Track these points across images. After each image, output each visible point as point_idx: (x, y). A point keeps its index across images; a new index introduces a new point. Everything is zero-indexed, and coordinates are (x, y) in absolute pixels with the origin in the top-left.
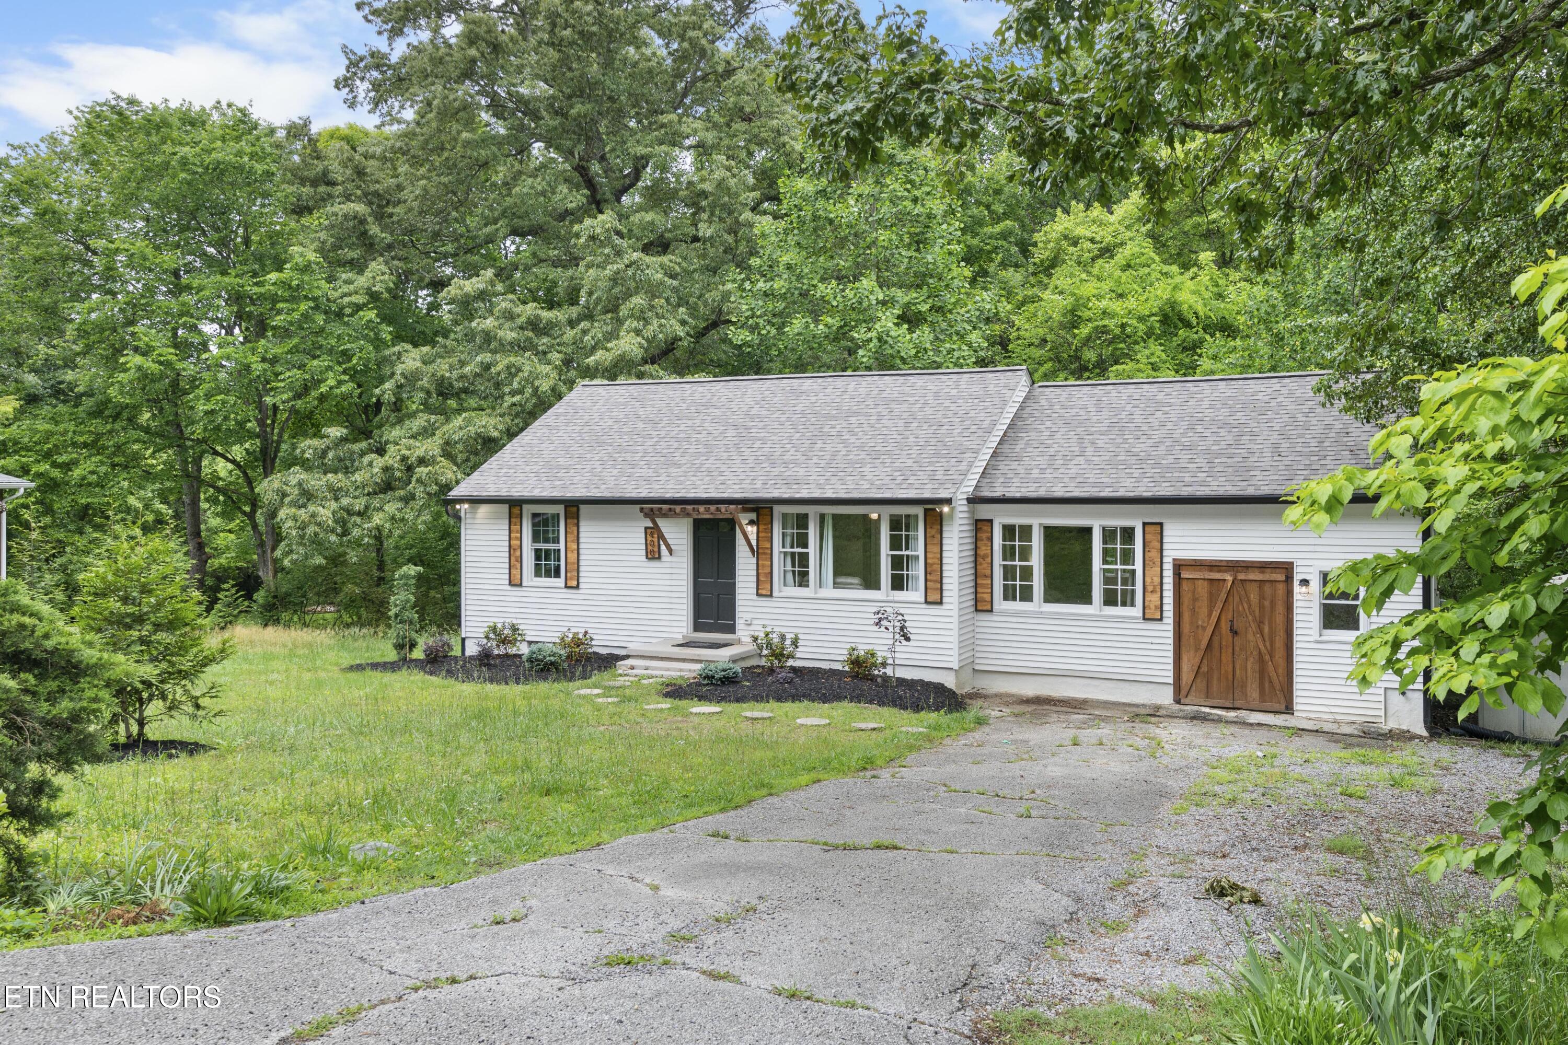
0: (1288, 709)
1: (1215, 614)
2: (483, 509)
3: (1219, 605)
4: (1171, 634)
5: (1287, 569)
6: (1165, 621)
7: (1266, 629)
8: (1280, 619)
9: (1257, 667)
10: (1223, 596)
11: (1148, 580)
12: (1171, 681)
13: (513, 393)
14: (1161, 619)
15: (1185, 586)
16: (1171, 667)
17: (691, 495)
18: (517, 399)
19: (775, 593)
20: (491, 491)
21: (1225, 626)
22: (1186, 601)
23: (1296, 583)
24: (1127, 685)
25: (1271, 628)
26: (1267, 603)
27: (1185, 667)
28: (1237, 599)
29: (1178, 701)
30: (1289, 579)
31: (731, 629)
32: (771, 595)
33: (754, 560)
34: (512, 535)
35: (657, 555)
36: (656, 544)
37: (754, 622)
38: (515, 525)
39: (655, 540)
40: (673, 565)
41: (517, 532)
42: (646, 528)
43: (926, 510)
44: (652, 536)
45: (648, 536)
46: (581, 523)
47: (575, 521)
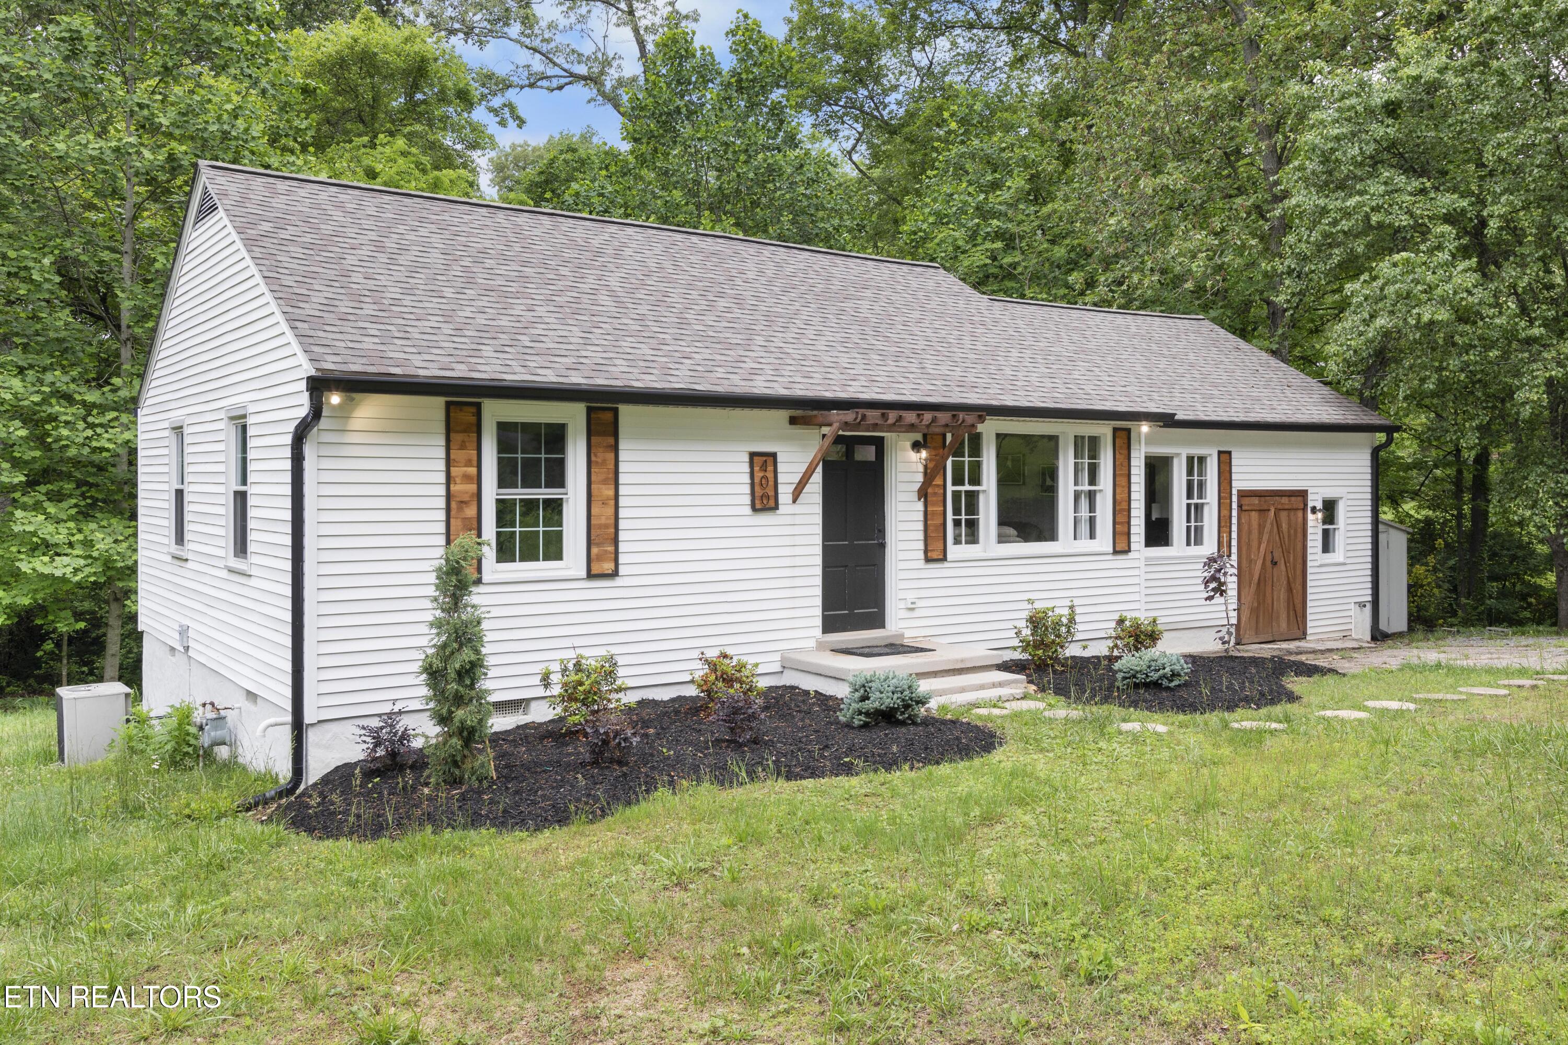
0: (1304, 633)
1: (1263, 547)
3: (1265, 538)
5: (1304, 496)
6: (1232, 556)
7: (1292, 557)
8: (1299, 546)
9: (1286, 596)
10: (1268, 526)
11: (1221, 513)
12: (1235, 621)
14: (1230, 555)
15: (1244, 519)
16: (1236, 607)
19: (948, 556)
21: (1269, 559)
22: (1245, 535)
23: (1309, 512)
24: (1201, 632)
25: (1294, 556)
26: (1292, 532)
27: (1244, 604)
28: (1276, 528)
30: (1305, 507)
31: (877, 621)
32: (944, 559)
33: (920, 506)
34: (454, 471)
35: (772, 504)
36: (771, 483)
37: (920, 604)
38: (463, 447)
39: (770, 475)
40: (798, 520)
41: (468, 463)
42: (752, 455)
43: (1115, 430)
44: (764, 468)
45: (756, 469)
46: (622, 445)
47: (611, 440)
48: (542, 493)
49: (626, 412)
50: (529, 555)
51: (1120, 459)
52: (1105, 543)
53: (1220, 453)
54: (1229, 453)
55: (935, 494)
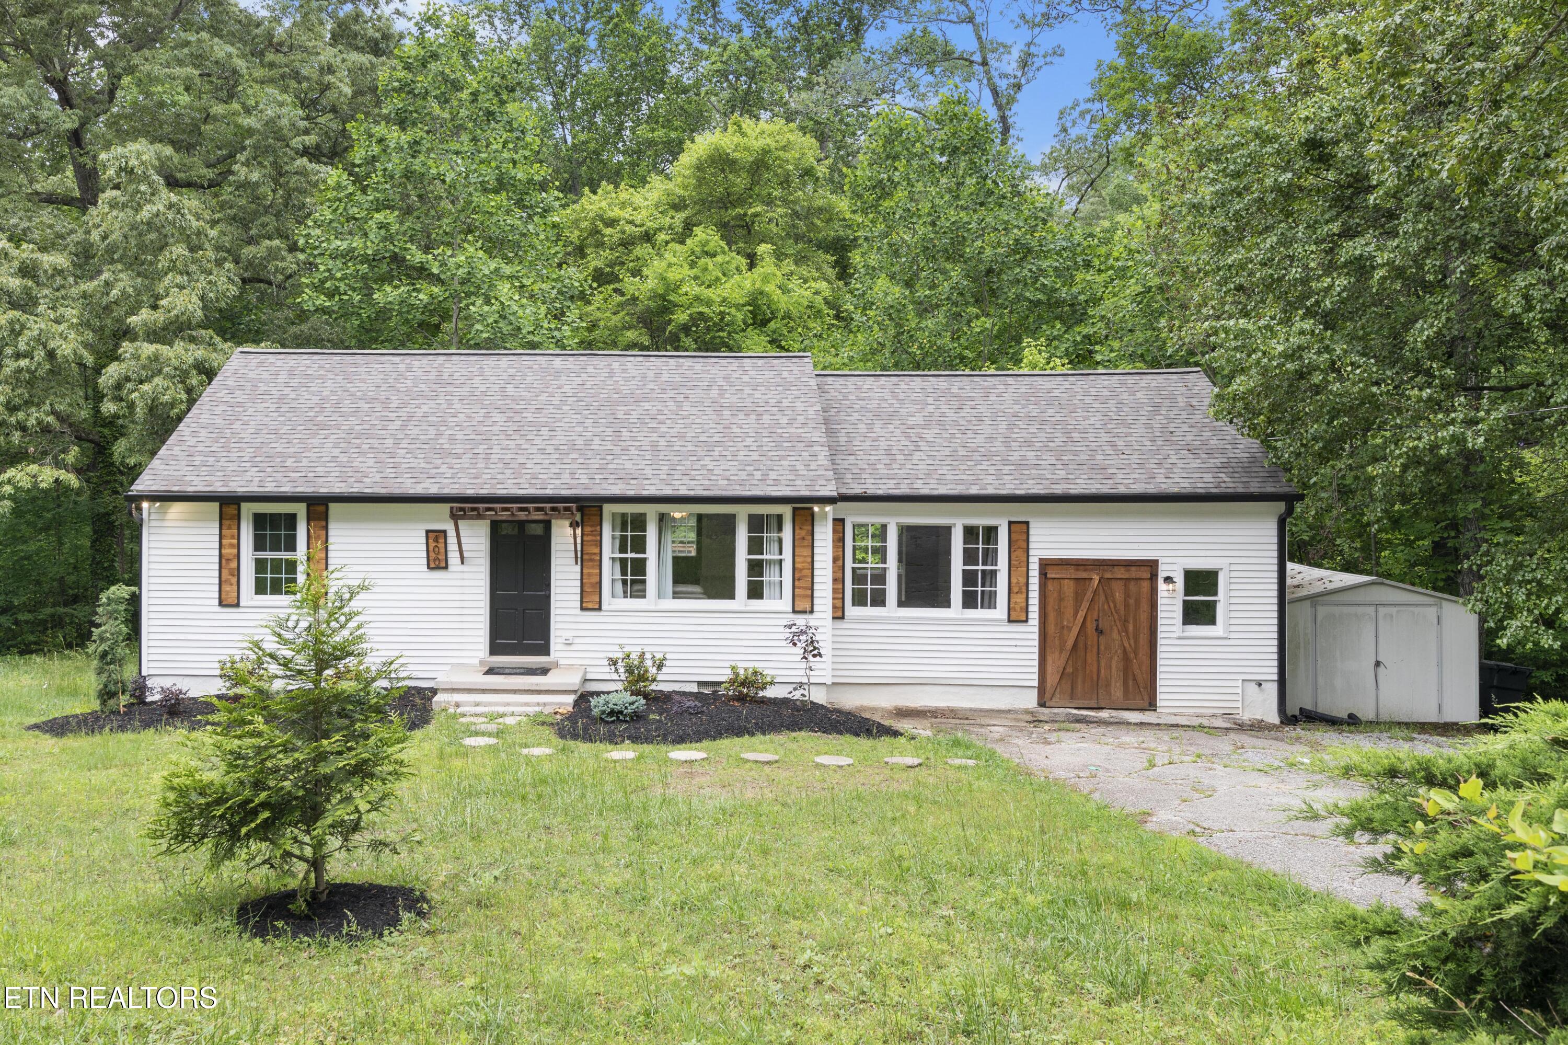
0: (1152, 705)
1: (1081, 614)
2: (177, 509)
3: (1085, 605)
4: (1036, 636)
5: (1152, 566)
6: (1030, 622)
7: (1131, 627)
8: (1144, 616)
9: (1121, 666)
10: (1089, 595)
11: (1014, 580)
12: (1036, 684)
14: (1026, 621)
15: (1050, 586)
16: (1036, 670)
17: (501, 491)
19: (605, 606)
20: (197, 485)
21: (1091, 626)
22: (1051, 601)
23: (1161, 581)
24: (988, 690)
25: (1135, 626)
26: (1132, 601)
27: (1050, 669)
28: (1102, 598)
29: (1042, 704)
30: (1154, 576)
31: (545, 650)
32: (600, 609)
33: (578, 568)
34: (224, 541)
35: (443, 565)
36: (443, 550)
37: (577, 641)
38: (229, 528)
39: (442, 545)
40: (466, 576)
41: (233, 537)
42: (428, 532)
43: (795, 509)
44: (436, 540)
45: (431, 541)
46: (331, 526)
47: (324, 523)
48: (283, 555)
49: (333, 507)
50: (276, 590)
51: (801, 533)
52: (785, 603)
53: (1010, 523)
54: (1027, 523)
55: (591, 560)
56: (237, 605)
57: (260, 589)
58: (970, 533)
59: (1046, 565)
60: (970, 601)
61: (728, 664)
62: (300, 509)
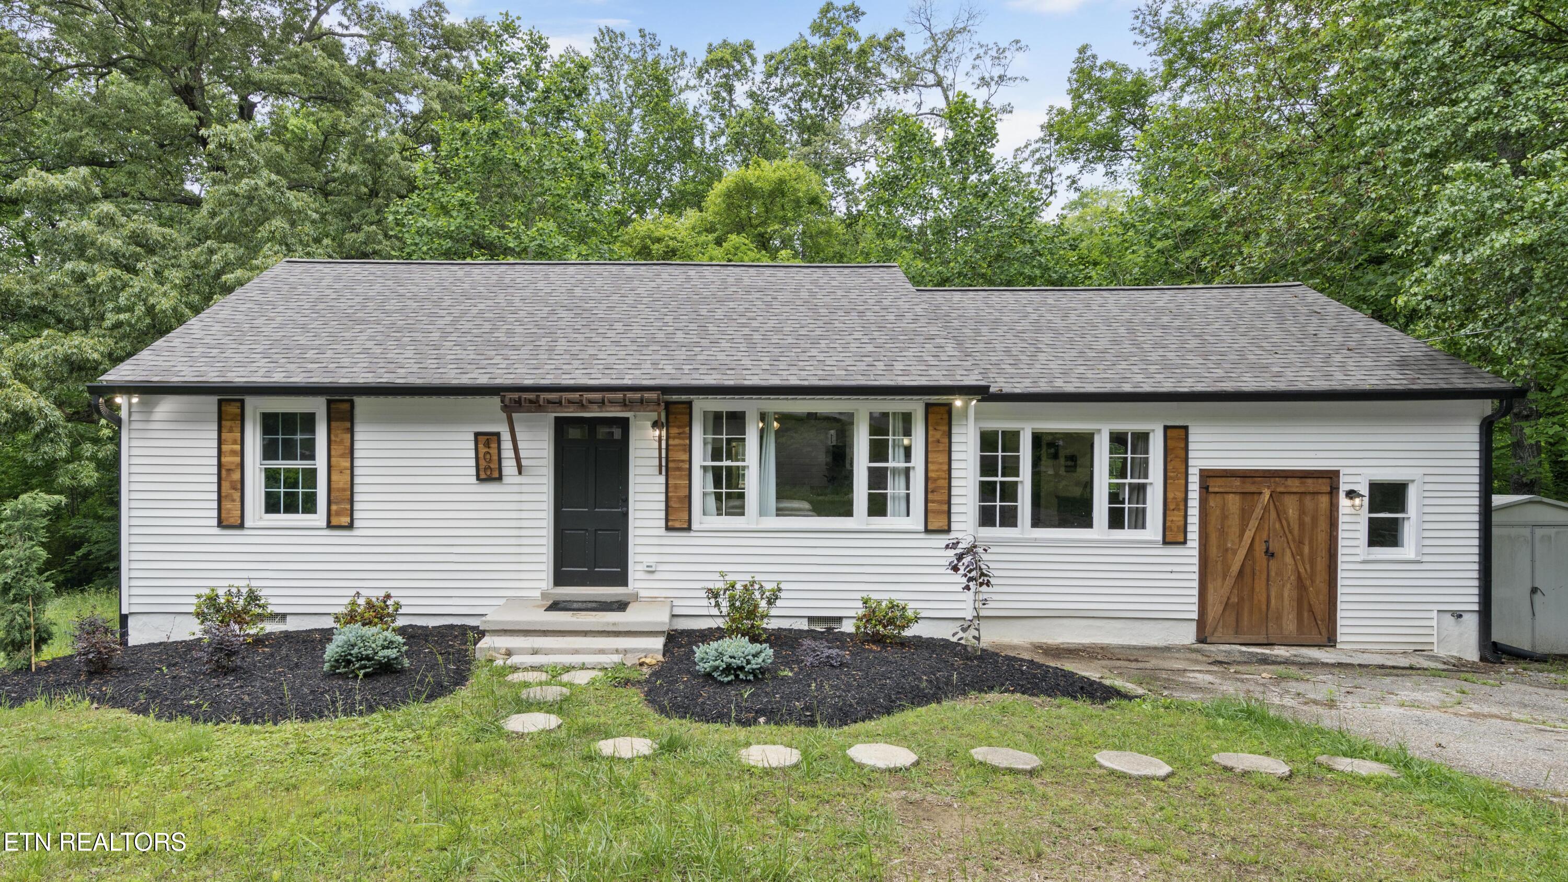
0: (1330, 641)
1: (1249, 535)
2: (166, 406)
3: (1253, 524)
4: (1196, 560)
5: (1332, 477)
6: (1189, 544)
7: (1306, 550)
8: (1322, 537)
9: (1295, 594)
10: (1258, 512)
11: (1170, 495)
12: (1195, 616)
13: (119, 310)
14: (1185, 542)
15: (1212, 502)
16: (1195, 600)
18: (122, 317)
19: (695, 526)
20: (186, 374)
21: (1260, 549)
22: (1214, 520)
23: (1342, 495)
24: (1138, 624)
25: (1311, 548)
26: (1307, 519)
27: (1211, 598)
28: (1273, 514)
29: (1201, 640)
30: (1334, 490)
31: (621, 579)
32: (689, 529)
33: (662, 479)
34: (224, 447)
35: (496, 475)
36: (495, 458)
37: (661, 567)
38: (231, 431)
39: (494, 451)
40: (525, 489)
41: (235, 442)
42: (477, 435)
43: (928, 404)
44: (487, 445)
45: (481, 446)
46: (358, 428)
47: (348, 425)
48: (299, 464)
49: (361, 402)
50: (291, 508)
51: (935, 435)
52: (916, 521)
53: (1166, 428)
54: (1186, 428)
55: (679, 469)
56: (241, 526)
57: (272, 506)
58: (1118, 440)
59: (1207, 476)
60: (1116, 520)
61: (859, 596)
62: (317, 406)
